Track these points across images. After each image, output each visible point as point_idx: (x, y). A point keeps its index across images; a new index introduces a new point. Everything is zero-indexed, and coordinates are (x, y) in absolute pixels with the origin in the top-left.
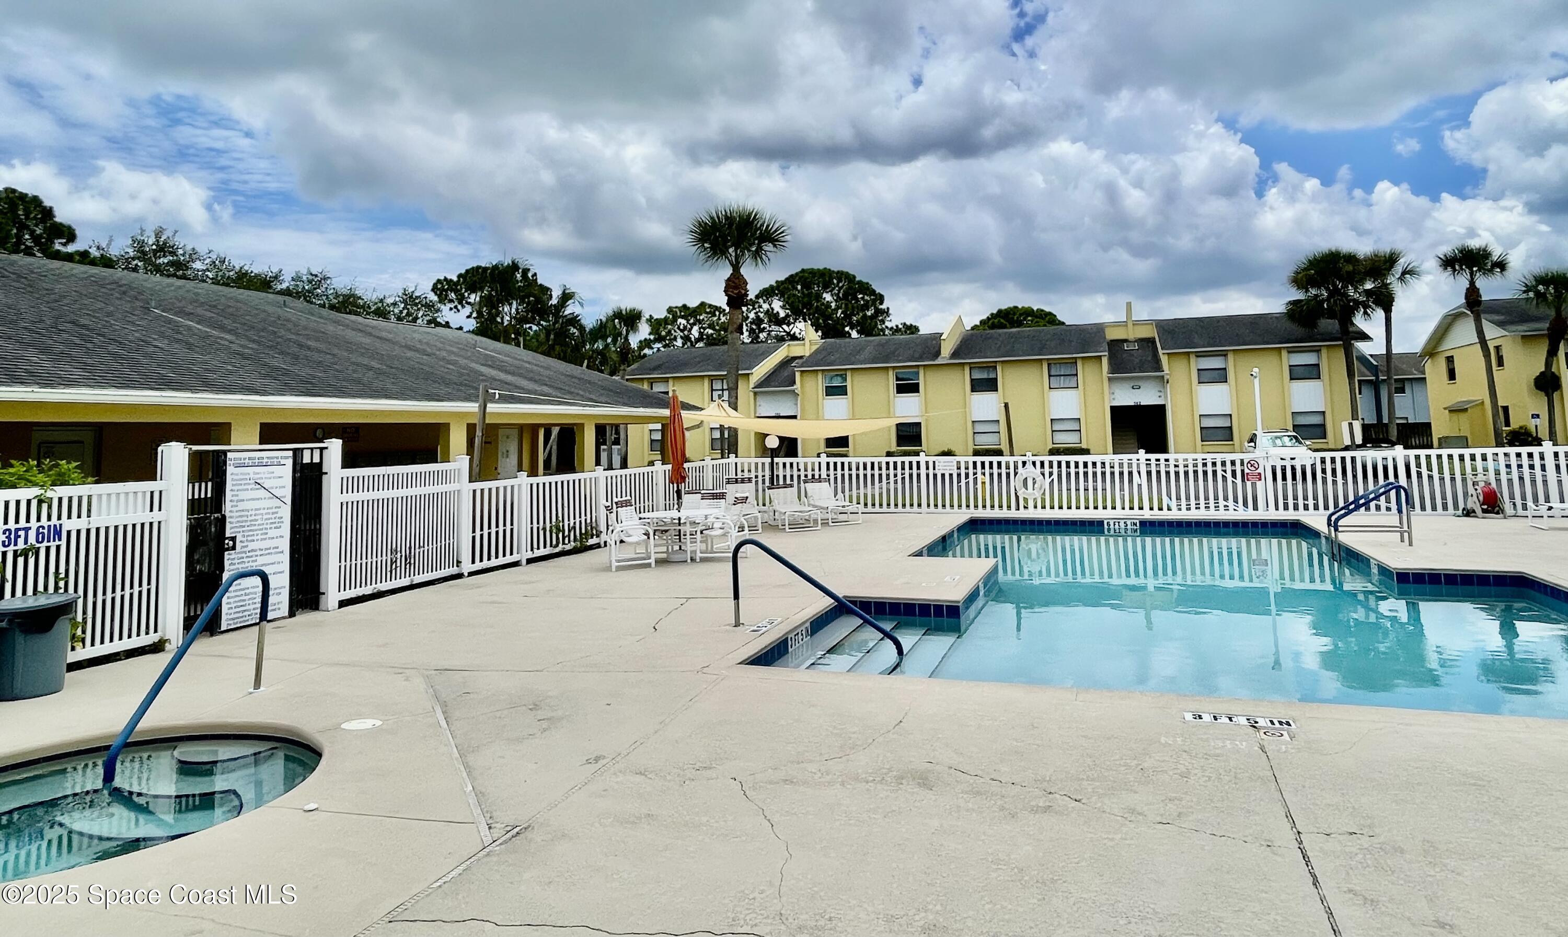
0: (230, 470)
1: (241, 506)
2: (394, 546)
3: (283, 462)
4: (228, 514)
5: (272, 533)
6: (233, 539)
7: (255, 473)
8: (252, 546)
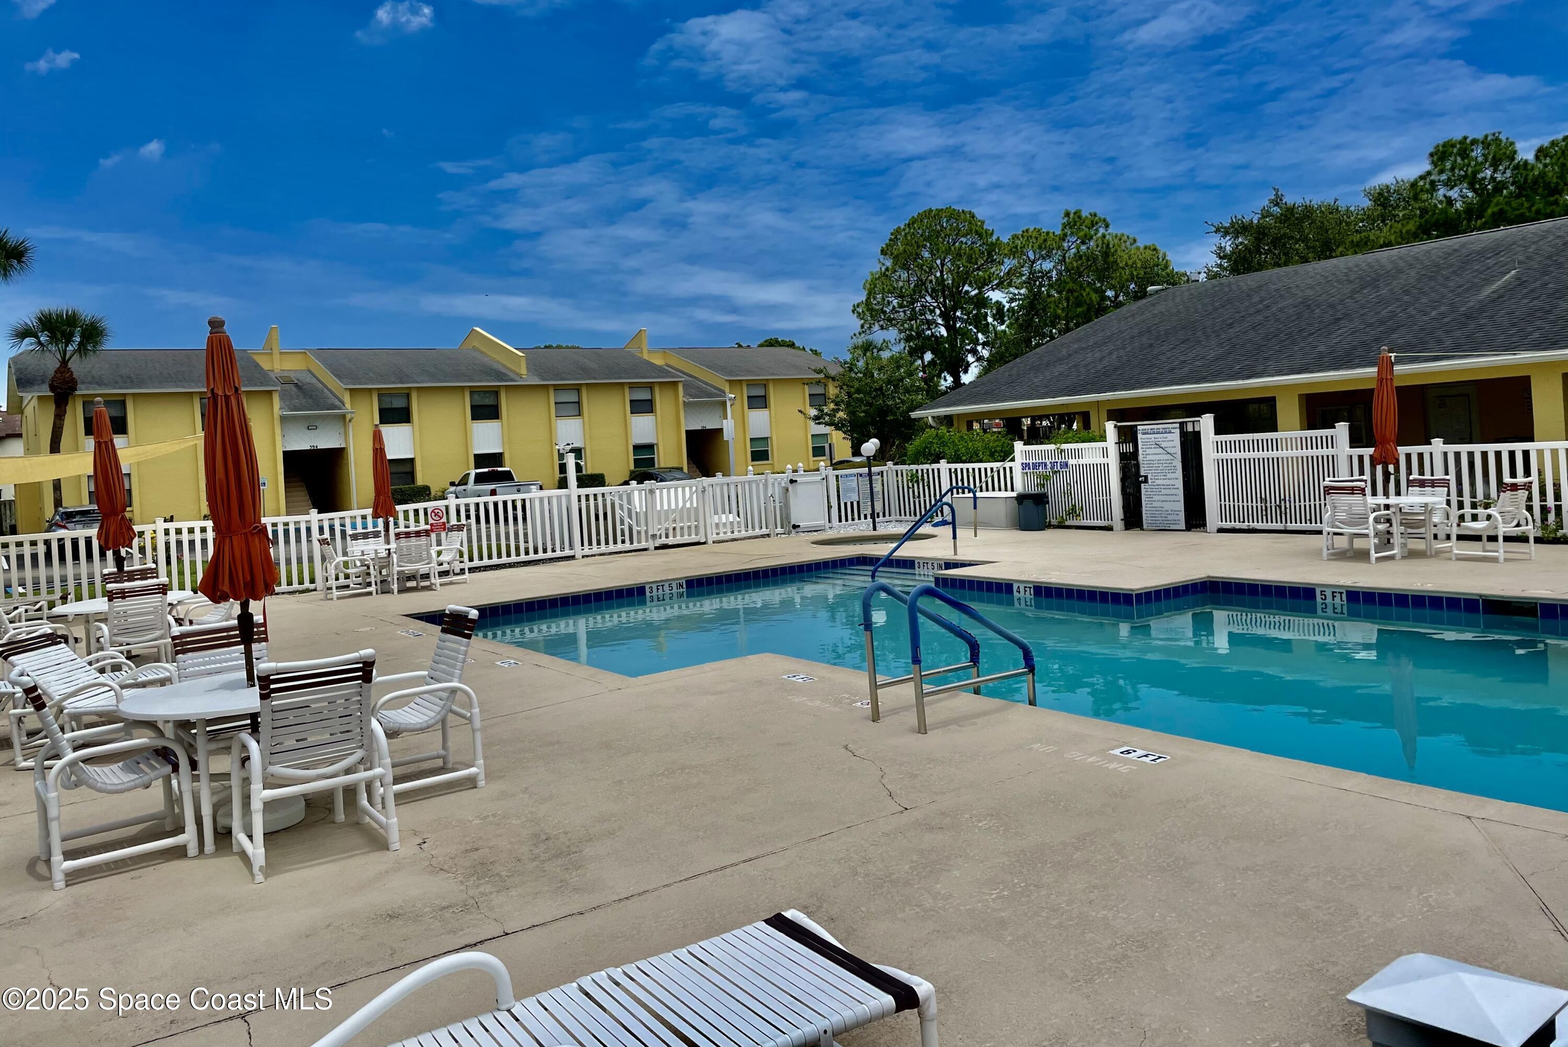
0: (1140, 436)
1: (1149, 457)
2: (1263, 496)
3: (1173, 431)
4: (1141, 462)
5: (1169, 476)
6: (1146, 477)
7: (1155, 438)
8: (1158, 482)
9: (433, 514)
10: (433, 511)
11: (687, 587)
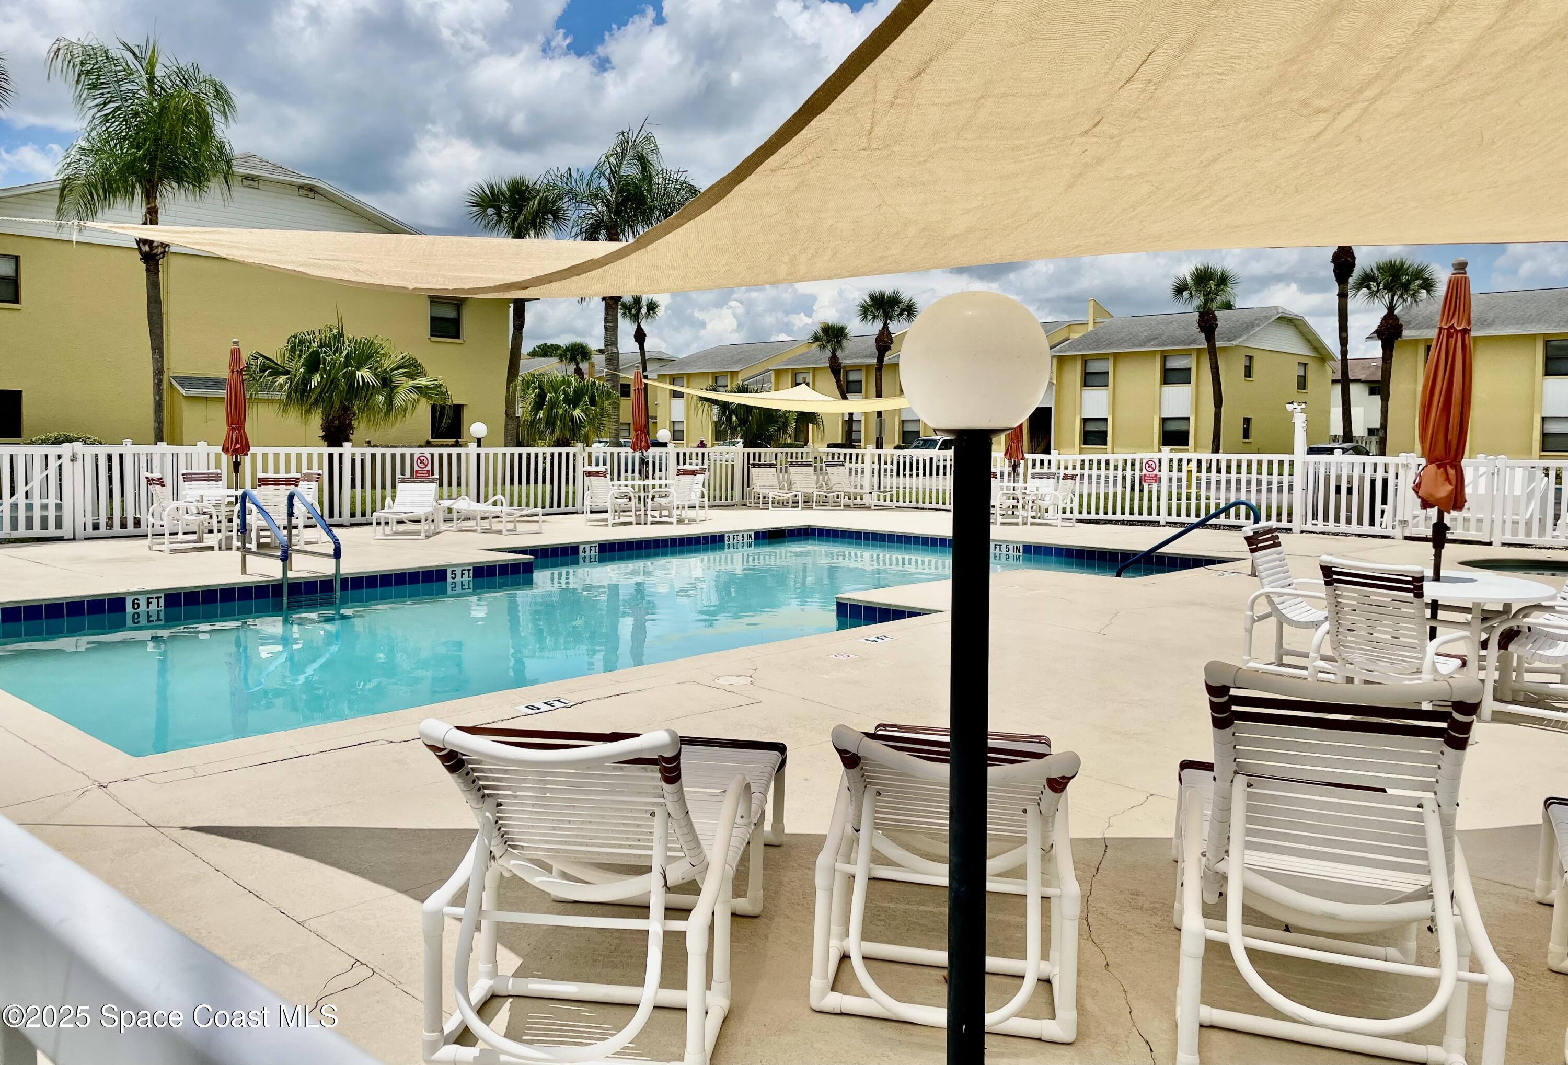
9: (1147, 465)
10: (1147, 463)
11: (1024, 552)
